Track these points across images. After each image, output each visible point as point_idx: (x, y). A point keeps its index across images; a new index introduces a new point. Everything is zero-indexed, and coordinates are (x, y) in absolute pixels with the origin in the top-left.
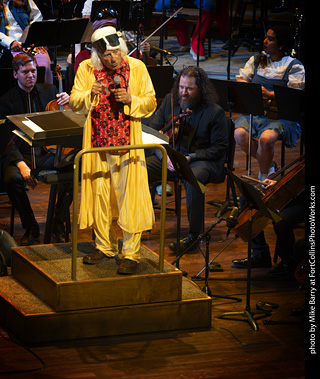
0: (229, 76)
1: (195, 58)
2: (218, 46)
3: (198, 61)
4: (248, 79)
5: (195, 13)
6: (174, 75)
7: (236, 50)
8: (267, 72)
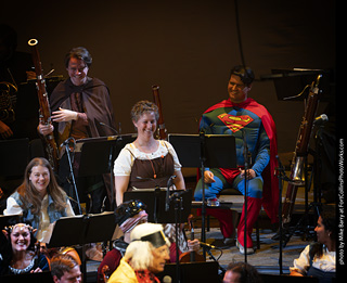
0: (281, 269)
1: (242, 251)
2: (267, 237)
3: (246, 254)
4: (303, 272)
5: (240, 200)
6: (220, 271)
7: (288, 240)
8: (323, 264)
